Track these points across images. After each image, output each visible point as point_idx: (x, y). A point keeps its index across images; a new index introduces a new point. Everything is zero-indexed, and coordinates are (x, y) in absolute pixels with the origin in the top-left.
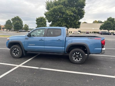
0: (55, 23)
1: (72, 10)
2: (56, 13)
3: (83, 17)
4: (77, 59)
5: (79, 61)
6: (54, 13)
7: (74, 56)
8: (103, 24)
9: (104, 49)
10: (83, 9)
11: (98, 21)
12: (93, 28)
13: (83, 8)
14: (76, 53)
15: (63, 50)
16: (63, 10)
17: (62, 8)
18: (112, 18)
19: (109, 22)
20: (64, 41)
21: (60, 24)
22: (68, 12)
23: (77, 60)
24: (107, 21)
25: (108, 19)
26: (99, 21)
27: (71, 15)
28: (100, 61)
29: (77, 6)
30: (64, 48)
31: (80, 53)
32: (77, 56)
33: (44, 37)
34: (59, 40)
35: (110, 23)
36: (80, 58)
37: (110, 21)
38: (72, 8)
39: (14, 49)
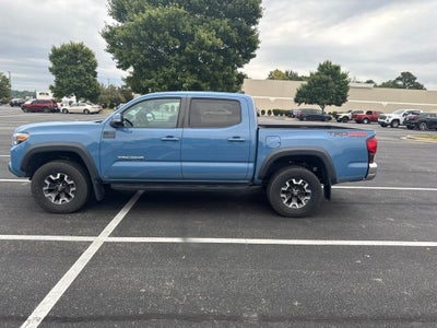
0: (153, 73)
1: (217, 30)
2: (155, 35)
3: (254, 56)
4: (294, 202)
5: (301, 206)
6: (151, 36)
7: (284, 192)
8: (305, 83)
9: (373, 165)
10: (253, 27)
11: (284, 72)
12: (272, 99)
13: (255, 23)
14: (291, 183)
15: (250, 174)
16: (184, 26)
17: (179, 15)
18: (333, 64)
19: (324, 77)
20: (254, 142)
22: (204, 35)
23: (294, 205)
24: (317, 74)
25: (322, 68)
26: (287, 73)
27: (213, 48)
28: (353, 203)
29: (231, 15)
30: (251, 165)
31: (306, 180)
32: (295, 192)
33: (181, 130)
35: (327, 82)
36: (306, 198)
37: (327, 74)
38: (217, 22)
39: (51, 177)
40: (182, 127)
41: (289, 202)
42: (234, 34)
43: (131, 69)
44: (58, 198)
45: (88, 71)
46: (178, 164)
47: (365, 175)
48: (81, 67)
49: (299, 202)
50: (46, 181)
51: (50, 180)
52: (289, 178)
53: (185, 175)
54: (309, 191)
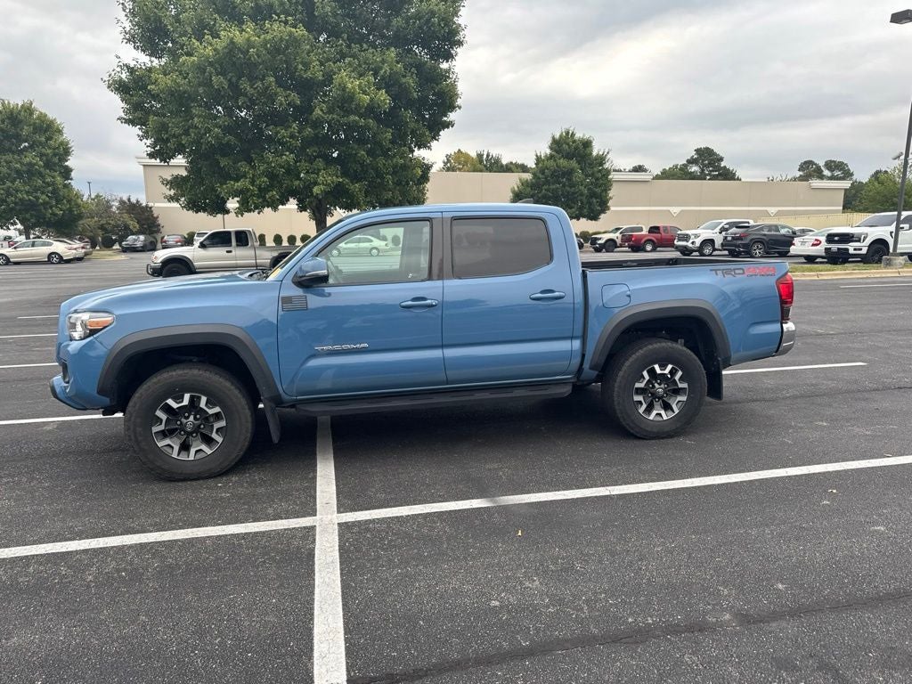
1: (377, 74)
2: (245, 85)
3: (448, 125)
4: (658, 409)
5: (671, 415)
9: (789, 326)
10: (444, 66)
14: (652, 372)
16: (307, 65)
18: (578, 135)
21: (292, 172)
22: (353, 84)
23: (658, 415)
24: (551, 157)
25: (557, 145)
26: (480, 156)
27: (371, 110)
29: (400, 41)
30: (577, 344)
31: (679, 363)
32: (659, 388)
33: (439, 283)
34: (548, 296)
36: (679, 398)
37: (569, 156)
39: (170, 402)
40: (441, 277)
41: (649, 409)
42: (410, 81)
43: (180, 160)
44: (185, 447)
45: (49, 165)
46: (437, 353)
47: (776, 347)
48: (30, 157)
49: (667, 407)
50: (159, 413)
51: (168, 409)
52: (647, 363)
53: (452, 374)
54: (685, 385)
